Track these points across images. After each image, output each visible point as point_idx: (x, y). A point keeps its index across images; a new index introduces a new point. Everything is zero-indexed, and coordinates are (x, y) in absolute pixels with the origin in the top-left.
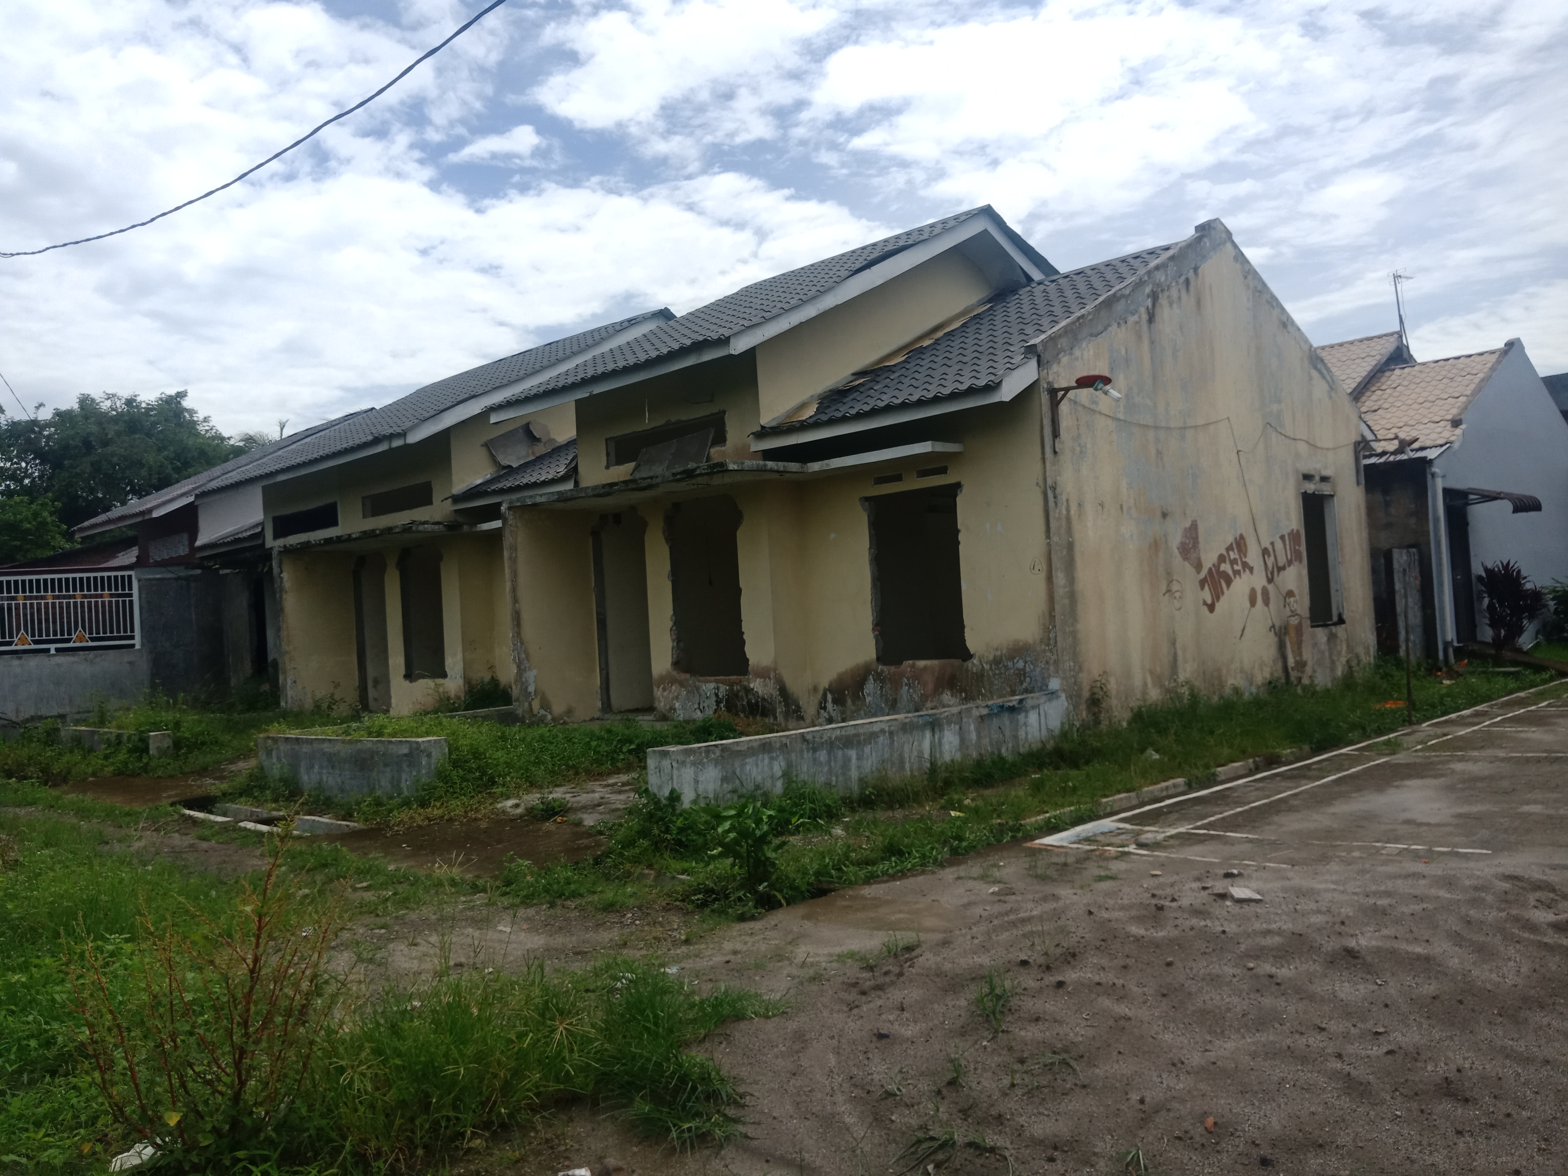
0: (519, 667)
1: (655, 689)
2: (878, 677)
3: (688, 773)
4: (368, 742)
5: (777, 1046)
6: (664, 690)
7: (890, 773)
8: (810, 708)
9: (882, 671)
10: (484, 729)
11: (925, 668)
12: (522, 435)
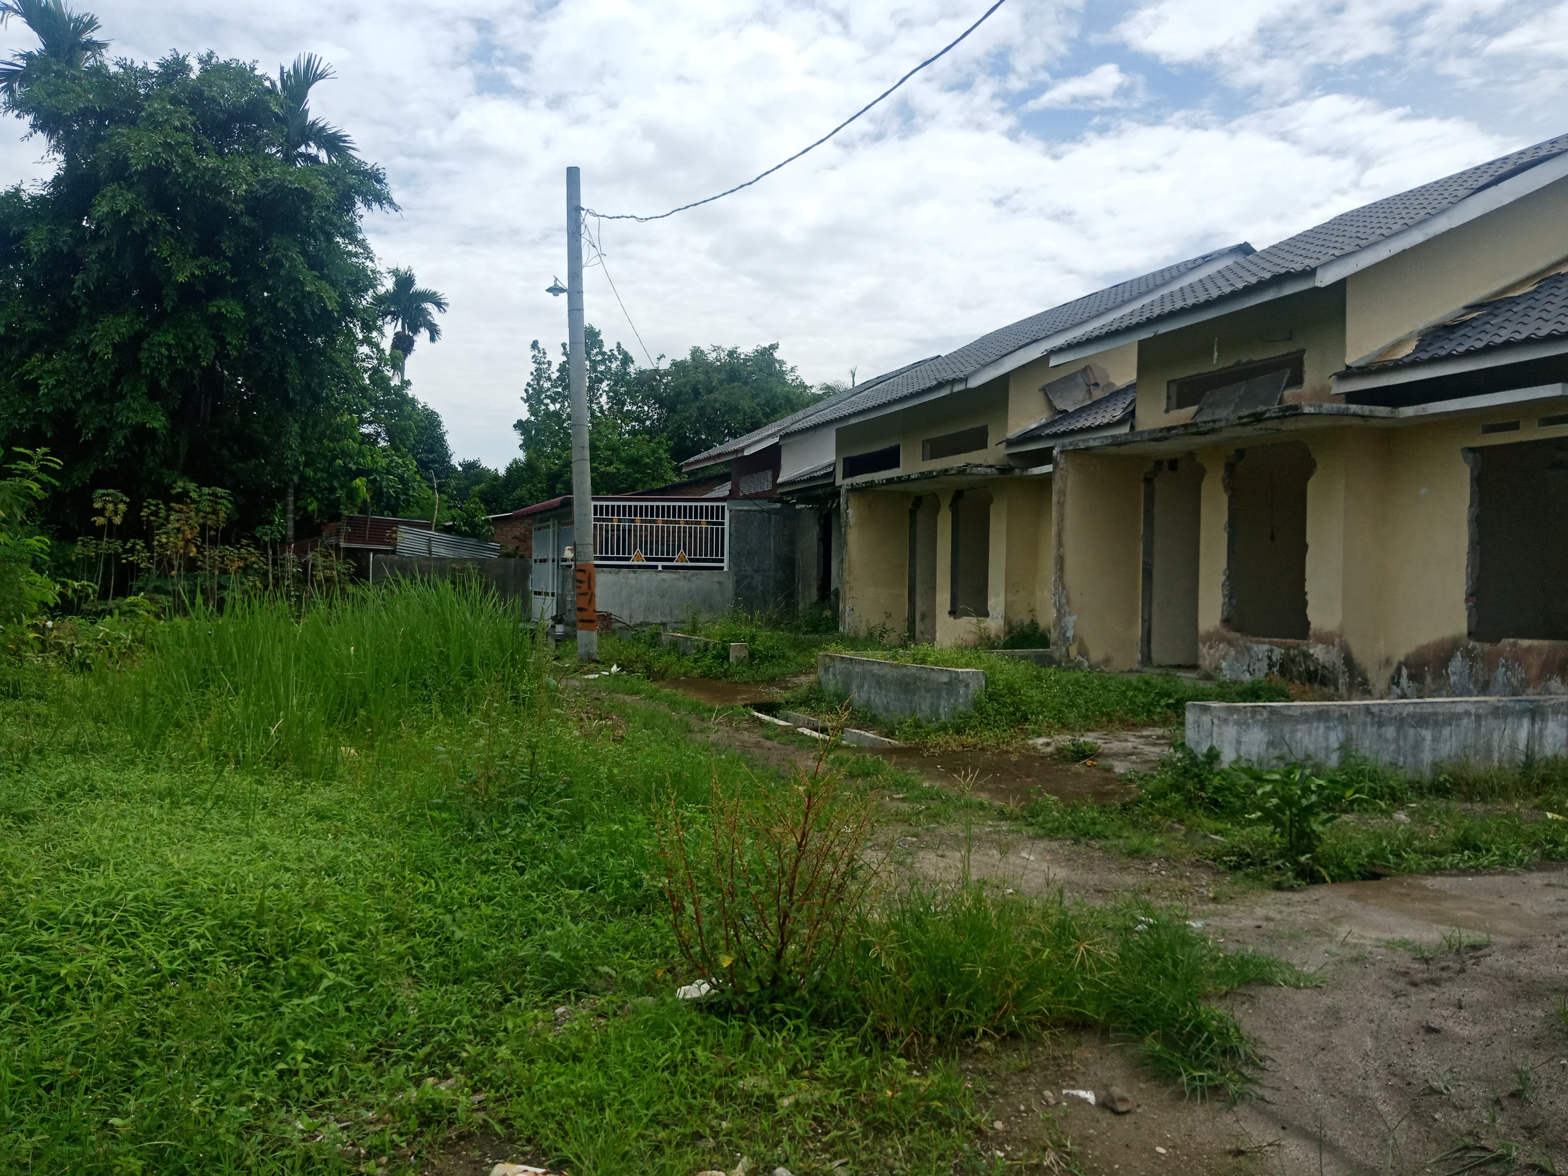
0: (1058, 611)
1: (1201, 646)
2: (1468, 654)
3: (1230, 732)
4: (913, 668)
5: (1306, 1018)
6: (1211, 647)
7: (1472, 761)
8: (1379, 679)
9: (1474, 648)
10: (1021, 667)
11: (1529, 649)
12: (1080, 379)
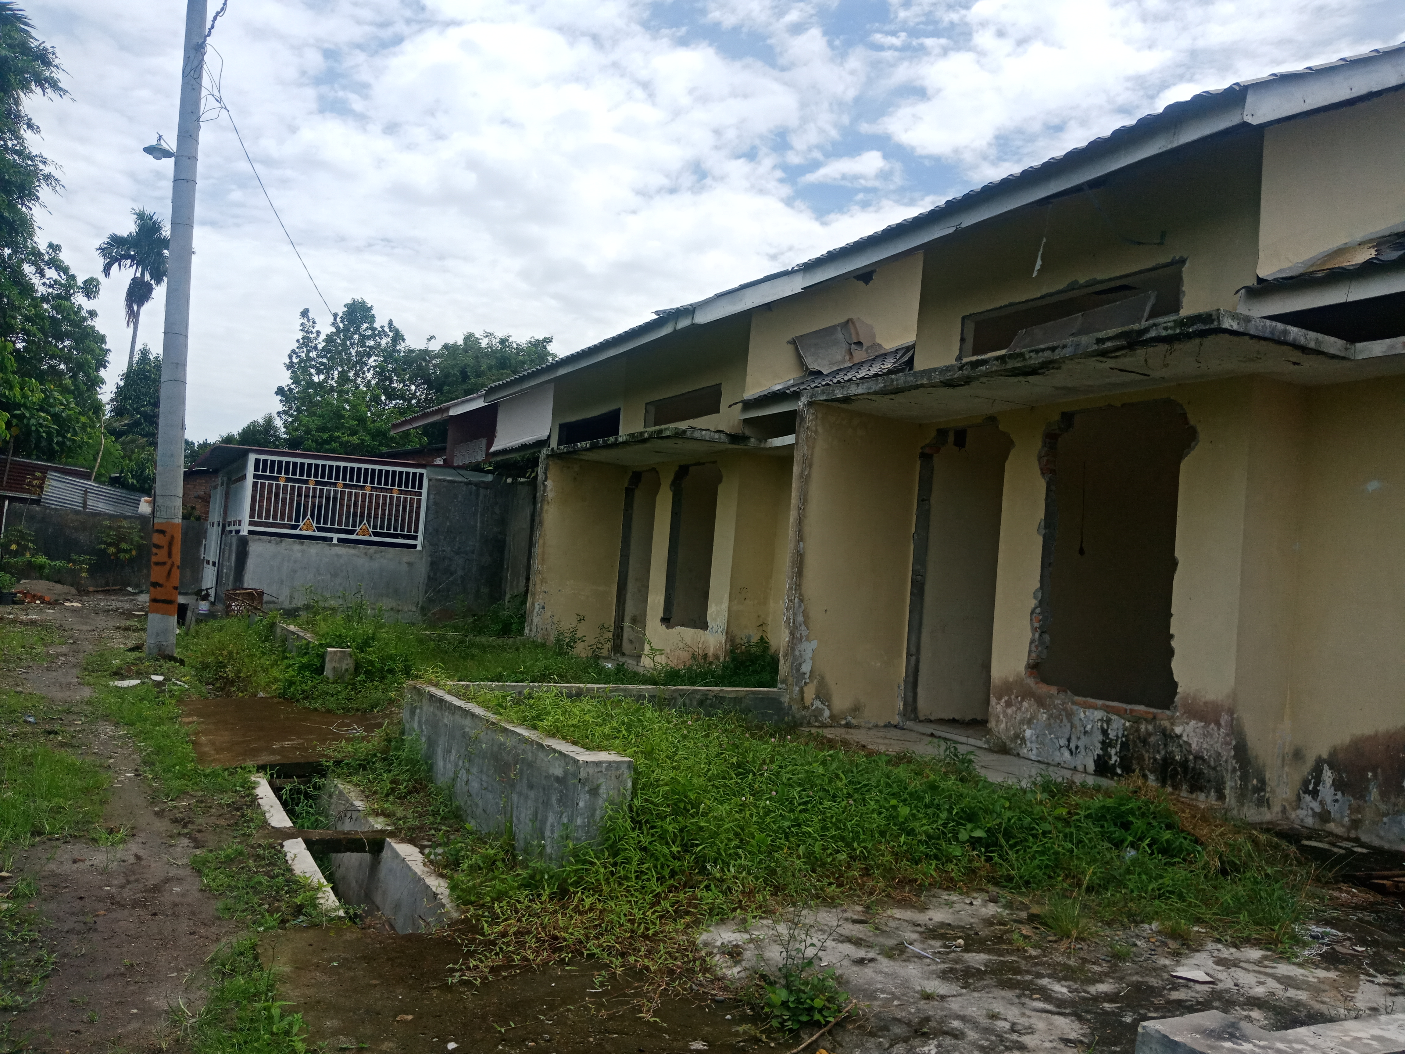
0: (792, 633)
1: (993, 700)
6: (1008, 704)
8: (1283, 783)
12: (840, 336)
